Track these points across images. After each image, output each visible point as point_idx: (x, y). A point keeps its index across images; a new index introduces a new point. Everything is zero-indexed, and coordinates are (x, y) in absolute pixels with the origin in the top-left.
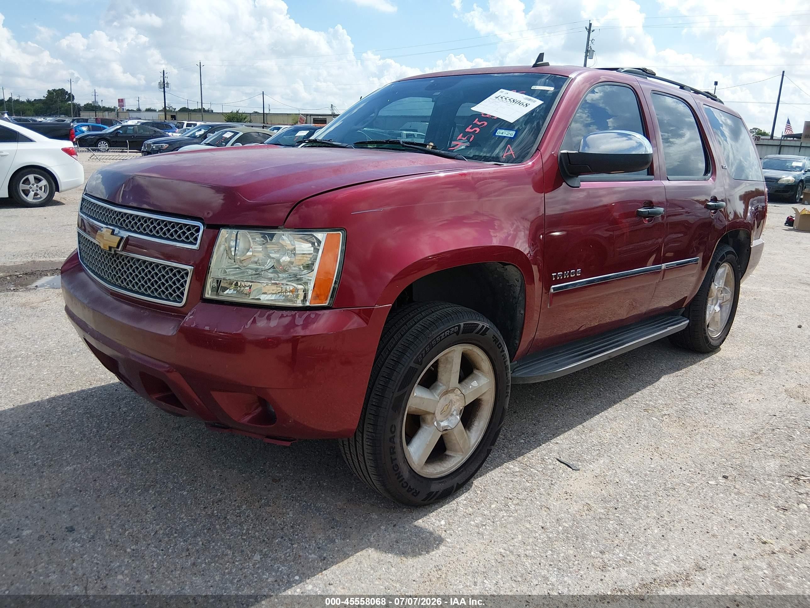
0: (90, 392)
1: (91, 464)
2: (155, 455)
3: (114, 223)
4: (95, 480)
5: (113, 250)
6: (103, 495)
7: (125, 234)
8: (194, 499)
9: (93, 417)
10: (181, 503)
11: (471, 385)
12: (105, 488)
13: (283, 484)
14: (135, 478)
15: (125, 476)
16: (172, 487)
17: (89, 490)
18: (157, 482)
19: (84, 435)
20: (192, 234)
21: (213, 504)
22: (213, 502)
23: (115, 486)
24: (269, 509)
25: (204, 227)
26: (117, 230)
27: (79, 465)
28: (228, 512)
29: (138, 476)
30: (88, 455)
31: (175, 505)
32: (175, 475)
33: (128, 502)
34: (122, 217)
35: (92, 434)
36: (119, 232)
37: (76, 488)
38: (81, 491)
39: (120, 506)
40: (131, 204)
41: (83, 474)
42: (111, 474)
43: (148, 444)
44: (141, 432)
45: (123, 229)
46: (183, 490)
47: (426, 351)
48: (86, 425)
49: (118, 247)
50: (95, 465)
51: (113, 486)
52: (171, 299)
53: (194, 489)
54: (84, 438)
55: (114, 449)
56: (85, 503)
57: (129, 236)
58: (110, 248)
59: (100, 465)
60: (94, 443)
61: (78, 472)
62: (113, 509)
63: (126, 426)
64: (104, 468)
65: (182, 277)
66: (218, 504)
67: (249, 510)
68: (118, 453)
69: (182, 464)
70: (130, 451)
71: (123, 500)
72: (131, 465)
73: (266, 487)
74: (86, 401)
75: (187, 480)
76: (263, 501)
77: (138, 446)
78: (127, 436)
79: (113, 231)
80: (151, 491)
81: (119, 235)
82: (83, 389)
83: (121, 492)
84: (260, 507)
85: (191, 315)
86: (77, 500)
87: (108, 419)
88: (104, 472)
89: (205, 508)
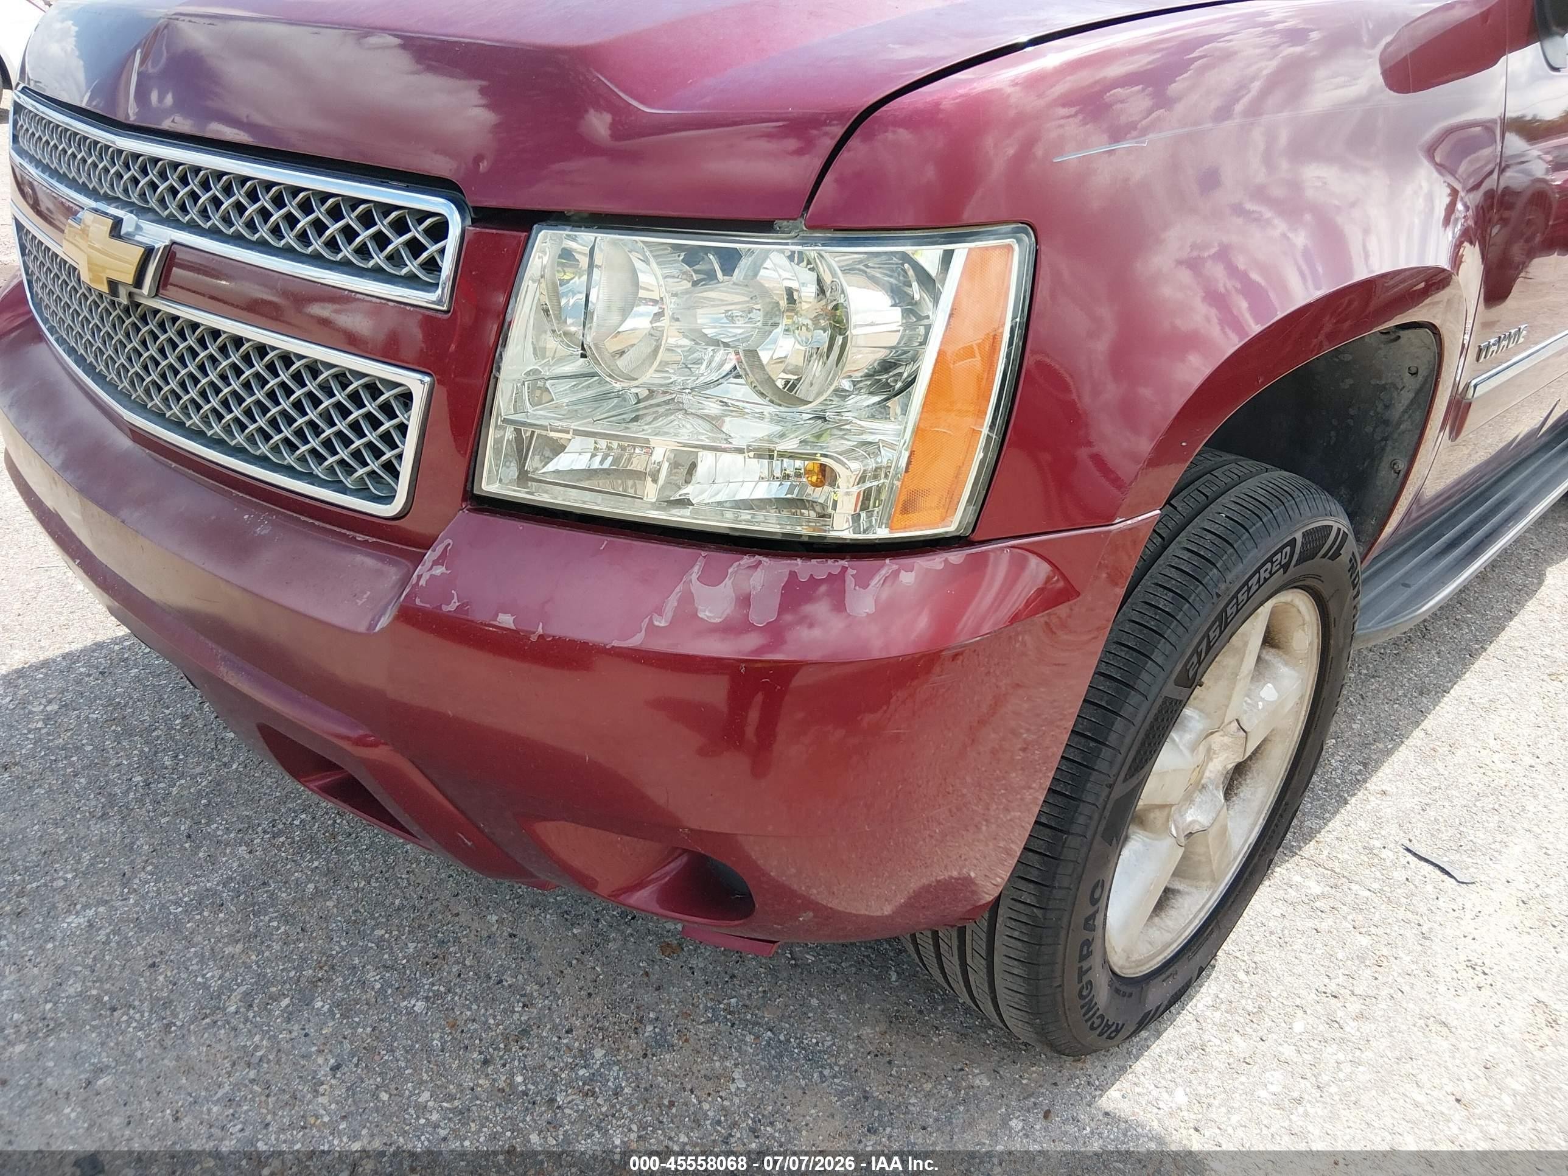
0: (117, 647)
1: (136, 904)
2: (316, 864)
3: (119, 193)
4: (153, 965)
5: (123, 293)
6: (179, 1023)
7: (160, 236)
8: (448, 1030)
9: (129, 733)
10: (413, 1046)
11: (1263, 699)
12: (182, 995)
13: (693, 962)
14: (267, 954)
15: (240, 946)
16: (378, 986)
17: (137, 1003)
18: (333, 967)
19: (112, 798)
20: (415, 247)
21: (507, 1049)
22: (506, 1038)
23: (214, 985)
24: (670, 1060)
25: (463, 220)
26: (130, 221)
27: (101, 909)
28: (555, 1075)
29: (276, 947)
30: (126, 869)
31: (397, 1054)
32: (381, 938)
33: (257, 1048)
34: (144, 172)
35: (132, 795)
36: (138, 228)
37: (99, 999)
38: (114, 1009)
39: (234, 1064)
40: (166, 125)
41: (118, 943)
42: (198, 938)
43: (291, 824)
44: (269, 781)
45: (150, 215)
46: (411, 995)
47: (1209, 642)
48: (113, 762)
49: (139, 282)
50: (148, 907)
51: (205, 986)
52: (348, 483)
53: (442, 989)
54: (112, 808)
55: (199, 847)
56: (129, 1056)
57: (174, 243)
58: (113, 285)
59: (163, 907)
60: (139, 827)
61: (102, 936)
62: (214, 1074)
63: (225, 764)
64: (175, 915)
65: (387, 410)
66: (522, 1048)
67: (616, 1068)
68: (211, 858)
69: (396, 896)
70: (242, 850)
71: (242, 1041)
72: (253, 905)
73: (647, 974)
74: (109, 681)
75: (418, 953)
76: (650, 1028)
77: (265, 832)
78: (230, 799)
79: (118, 223)
80: (320, 1004)
81: (138, 238)
82: (99, 639)
83: (233, 1009)
84: (645, 1056)
85: (436, 563)
86: (103, 1044)
87: (172, 738)
88: (177, 930)
89: (486, 1062)
